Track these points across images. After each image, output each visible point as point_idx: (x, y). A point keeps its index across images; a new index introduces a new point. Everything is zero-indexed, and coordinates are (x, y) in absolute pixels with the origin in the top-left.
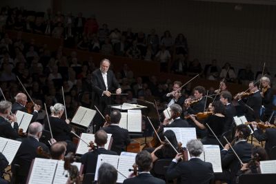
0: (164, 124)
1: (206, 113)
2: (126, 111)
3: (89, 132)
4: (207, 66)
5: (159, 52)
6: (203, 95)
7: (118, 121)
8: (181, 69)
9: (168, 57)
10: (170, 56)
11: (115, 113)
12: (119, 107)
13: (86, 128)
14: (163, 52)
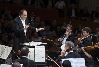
0: (61, 55)
1: (93, 47)
2: (33, 47)
3: (6, 63)
4: (93, 12)
5: (57, 2)
6: (90, 34)
7: (27, 55)
8: (73, 15)
9: (64, 6)
10: (65, 5)
11: (24, 48)
12: (28, 44)
13: (4, 60)
14: (60, 2)
